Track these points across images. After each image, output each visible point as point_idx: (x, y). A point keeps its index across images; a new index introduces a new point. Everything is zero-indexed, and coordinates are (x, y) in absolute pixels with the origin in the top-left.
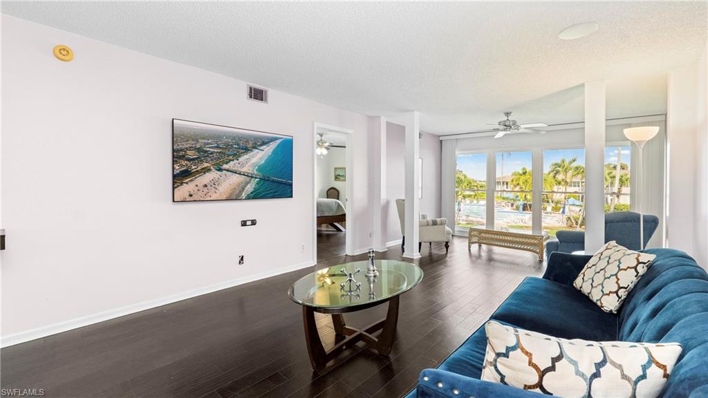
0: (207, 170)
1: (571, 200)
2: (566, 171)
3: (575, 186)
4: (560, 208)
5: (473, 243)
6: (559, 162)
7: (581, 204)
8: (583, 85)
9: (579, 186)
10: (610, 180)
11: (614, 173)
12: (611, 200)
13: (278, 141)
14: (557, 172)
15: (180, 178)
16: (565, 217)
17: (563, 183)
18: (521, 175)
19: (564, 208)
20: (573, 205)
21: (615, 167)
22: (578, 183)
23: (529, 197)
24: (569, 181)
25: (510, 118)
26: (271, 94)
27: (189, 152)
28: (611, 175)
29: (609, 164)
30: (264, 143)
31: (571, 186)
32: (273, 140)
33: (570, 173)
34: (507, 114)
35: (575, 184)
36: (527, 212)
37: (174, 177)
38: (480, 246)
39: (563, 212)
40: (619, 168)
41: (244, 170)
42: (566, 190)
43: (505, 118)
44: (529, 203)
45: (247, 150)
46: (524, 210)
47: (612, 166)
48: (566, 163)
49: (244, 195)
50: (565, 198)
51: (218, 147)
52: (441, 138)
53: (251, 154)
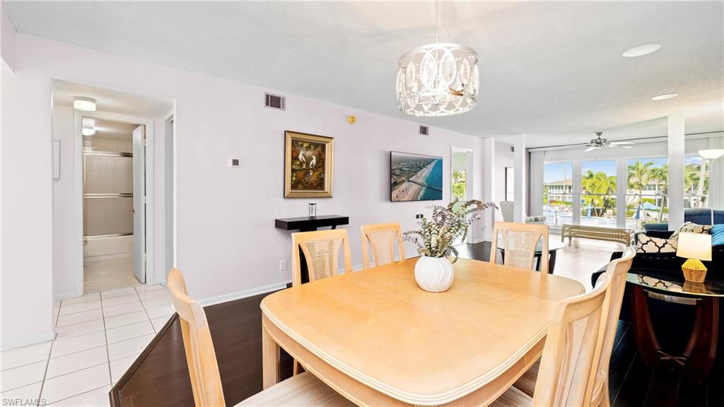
0: (403, 181)
1: (647, 205)
2: (641, 174)
3: (650, 189)
4: (633, 213)
5: (566, 236)
6: (633, 165)
7: (659, 208)
8: (667, 117)
9: (655, 189)
10: (691, 183)
11: (698, 174)
12: (695, 204)
13: (435, 161)
14: (631, 176)
15: (393, 186)
16: (639, 222)
17: (636, 186)
18: (588, 178)
19: (638, 212)
20: (648, 209)
21: (699, 168)
22: (654, 186)
23: (596, 202)
24: (644, 184)
25: (601, 137)
26: (431, 129)
27: (397, 171)
28: (695, 177)
29: (691, 165)
30: (428, 163)
31: (645, 189)
32: (433, 160)
33: (645, 177)
34: (599, 134)
35: (650, 187)
36: (595, 217)
37: (391, 185)
38: (570, 239)
39: (638, 217)
40: (703, 168)
41: (419, 181)
42: (641, 192)
43: (597, 137)
44: (596, 208)
45: (421, 168)
46: (592, 215)
47: (696, 166)
48: (641, 167)
49: (419, 198)
50: (640, 203)
51: (408, 167)
52: (530, 150)
53: (422, 170)
